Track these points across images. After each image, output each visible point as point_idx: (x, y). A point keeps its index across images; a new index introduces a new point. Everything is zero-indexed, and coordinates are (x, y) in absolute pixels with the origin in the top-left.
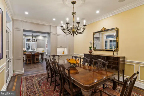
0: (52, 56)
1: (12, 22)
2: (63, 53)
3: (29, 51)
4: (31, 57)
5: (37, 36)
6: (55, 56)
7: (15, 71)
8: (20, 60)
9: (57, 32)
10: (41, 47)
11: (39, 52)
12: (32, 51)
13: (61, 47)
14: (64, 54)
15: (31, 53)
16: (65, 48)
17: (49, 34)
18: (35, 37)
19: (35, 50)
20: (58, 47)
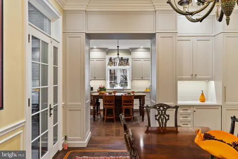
0: (155, 107)
1: (61, 17)
2: (203, 100)
3: (115, 88)
4: (113, 103)
5: (134, 49)
6: (165, 110)
7: (69, 137)
8: (79, 112)
9: (176, 28)
10: (142, 79)
11: (133, 92)
12: (122, 88)
13: (193, 77)
14: (207, 103)
15: (115, 92)
16: (209, 80)
17: (151, 36)
18: (129, 51)
19: (129, 87)
20: (181, 79)
